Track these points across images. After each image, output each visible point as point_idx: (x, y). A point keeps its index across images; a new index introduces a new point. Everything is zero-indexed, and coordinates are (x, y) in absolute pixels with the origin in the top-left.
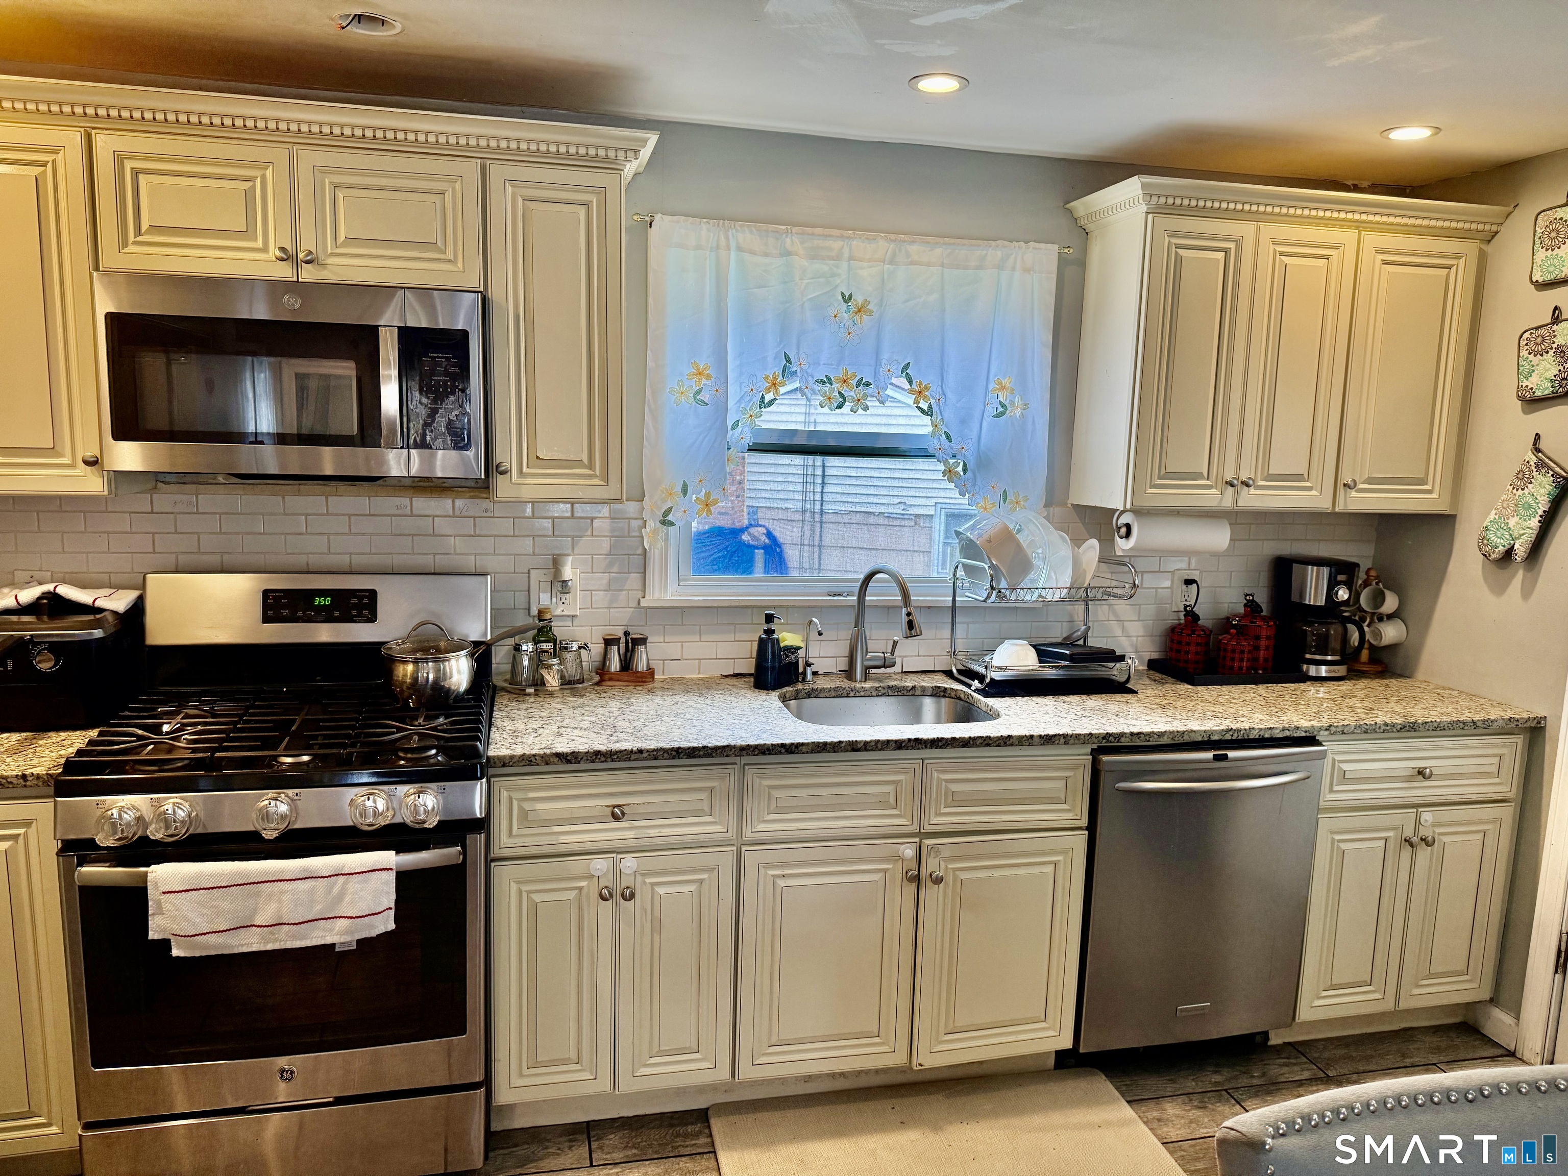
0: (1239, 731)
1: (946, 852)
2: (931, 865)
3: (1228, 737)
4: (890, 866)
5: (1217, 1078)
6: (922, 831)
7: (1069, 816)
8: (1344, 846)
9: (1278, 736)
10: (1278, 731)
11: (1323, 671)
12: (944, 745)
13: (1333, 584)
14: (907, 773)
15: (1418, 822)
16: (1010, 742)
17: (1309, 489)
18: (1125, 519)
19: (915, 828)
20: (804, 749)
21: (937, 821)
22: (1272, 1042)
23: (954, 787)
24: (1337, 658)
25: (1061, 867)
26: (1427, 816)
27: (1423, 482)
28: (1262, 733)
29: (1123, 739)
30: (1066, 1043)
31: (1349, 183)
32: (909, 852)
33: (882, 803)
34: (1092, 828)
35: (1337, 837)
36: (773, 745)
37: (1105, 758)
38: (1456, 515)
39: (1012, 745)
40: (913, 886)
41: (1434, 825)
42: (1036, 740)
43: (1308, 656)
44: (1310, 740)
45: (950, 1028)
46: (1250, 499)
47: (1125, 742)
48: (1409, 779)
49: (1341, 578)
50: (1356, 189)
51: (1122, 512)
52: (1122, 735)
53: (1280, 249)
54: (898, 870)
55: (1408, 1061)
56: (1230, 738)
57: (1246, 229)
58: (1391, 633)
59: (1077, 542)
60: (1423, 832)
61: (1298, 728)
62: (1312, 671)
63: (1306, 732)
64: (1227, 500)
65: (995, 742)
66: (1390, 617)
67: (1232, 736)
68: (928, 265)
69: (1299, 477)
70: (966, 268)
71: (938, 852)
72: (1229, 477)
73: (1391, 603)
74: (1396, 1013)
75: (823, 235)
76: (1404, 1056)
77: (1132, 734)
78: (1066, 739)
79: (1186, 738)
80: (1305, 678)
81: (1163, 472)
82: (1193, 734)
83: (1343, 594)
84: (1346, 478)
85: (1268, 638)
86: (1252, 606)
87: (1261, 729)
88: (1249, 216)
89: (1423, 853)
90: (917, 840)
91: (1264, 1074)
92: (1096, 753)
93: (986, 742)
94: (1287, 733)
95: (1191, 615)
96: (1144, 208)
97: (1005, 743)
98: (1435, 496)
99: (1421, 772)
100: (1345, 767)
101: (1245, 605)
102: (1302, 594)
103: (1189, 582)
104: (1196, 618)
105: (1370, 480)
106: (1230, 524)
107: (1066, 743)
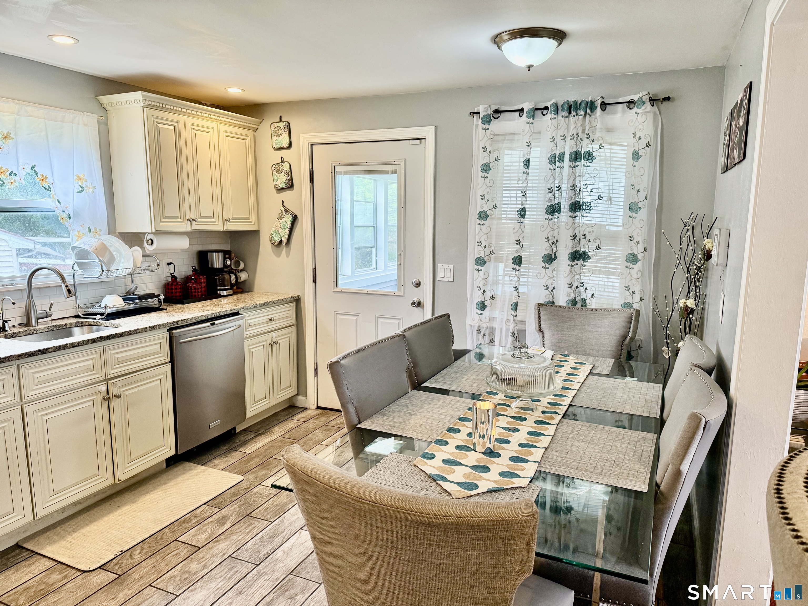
0: (216, 313)
1: (119, 384)
2: (115, 391)
3: (213, 316)
4: (95, 397)
5: (226, 448)
6: (107, 378)
7: (163, 358)
8: (252, 350)
9: (229, 313)
10: (229, 311)
11: (225, 293)
12: (112, 338)
13: (225, 259)
14: (96, 354)
15: (272, 337)
17: (215, 222)
18: (151, 236)
19: (104, 378)
20: (50, 350)
21: (112, 372)
22: (238, 431)
23: (117, 356)
24: (229, 287)
25: (162, 380)
26: (274, 334)
27: (248, 218)
29: (179, 323)
30: (173, 452)
31: (203, 102)
32: (104, 388)
33: (88, 370)
34: (172, 362)
35: (250, 347)
36: (34, 351)
37: (175, 331)
38: (259, 231)
39: (139, 332)
40: (107, 402)
41: (276, 337)
42: (148, 328)
43: (218, 288)
44: (237, 314)
45: (129, 461)
46: (196, 227)
47: (180, 324)
48: (267, 323)
49: (227, 256)
50: (206, 105)
51: (149, 234)
52: (178, 321)
53: (193, 127)
54: (98, 398)
55: (280, 421)
57: (180, 118)
58: (243, 276)
60: (274, 340)
62: (222, 293)
63: (234, 311)
66: (242, 270)
68: (38, 117)
69: (210, 217)
70: (56, 121)
71: (116, 385)
72: (188, 217)
73: (242, 266)
74: (274, 406)
76: (278, 420)
77: (182, 320)
78: (159, 327)
79: (200, 319)
80: (220, 296)
81: (164, 216)
82: (202, 317)
83: (229, 262)
84: (226, 218)
85: (204, 283)
86: (195, 271)
87: (223, 312)
88: (179, 113)
89: (275, 347)
90: (106, 382)
91: (240, 441)
92: (170, 330)
93: (129, 333)
94: (231, 312)
95: (173, 277)
96: (142, 105)
97: (137, 332)
98: (253, 223)
99: (270, 320)
100: (249, 321)
101: (193, 271)
102: (212, 264)
103: (169, 264)
104: (176, 278)
105: (234, 218)
106: (189, 238)
107: (159, 328)
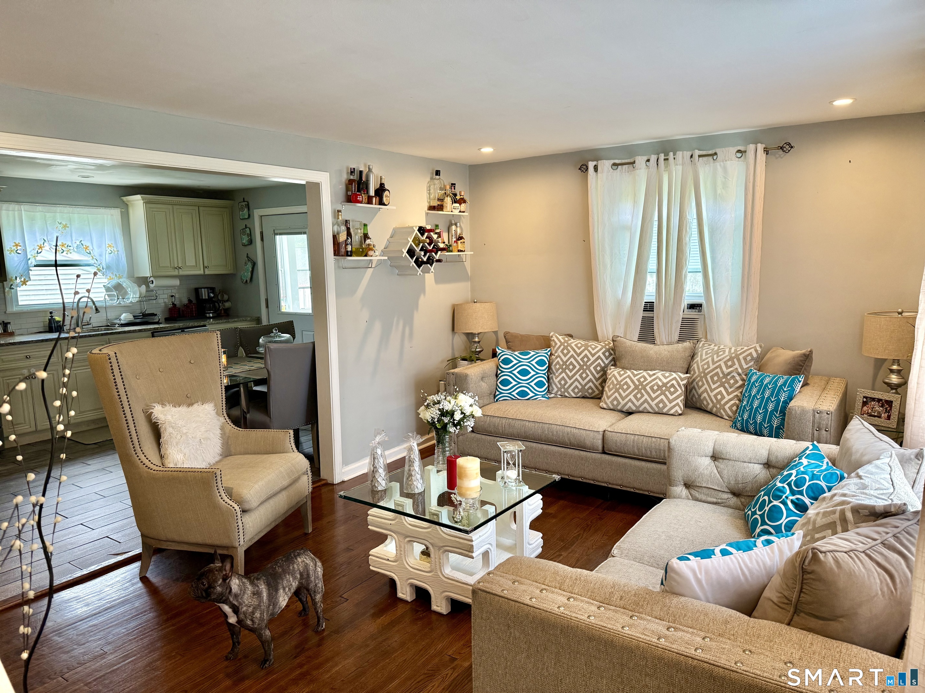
11: (211, 315)
13: (209, 293)
17: (197, 269)
18: (152, 279)
24: (214, 312)
27: (225, 266)
29: (159, 329)
38: (236, 274)
43: (206, 312)
44: (204, 326)
46: (182, 273)
49: (211, 291)
51: (151, 277)
53: (179, 211)
57: (170, 207)
58: (227, 305)
59: (140, 286)
62: (208, 316)
64: (176, 273)
66: (227, 301)
69: (194, 266)
72: (176, 267)
73: (226, 297)
77: (160, 327)
80: (207, 318)
81: (159, 266)
83: (212, 295)
84: (206, 265)
85: (195, 308)
86: (190, 301)
88: (170, 204)
95: (174, 305)
96: (143, 202)
98: (229, 269)
101: (188, 301)
102: (202, 296)
103: (172, 296)
105: (213, 266)
106: (179, 279)
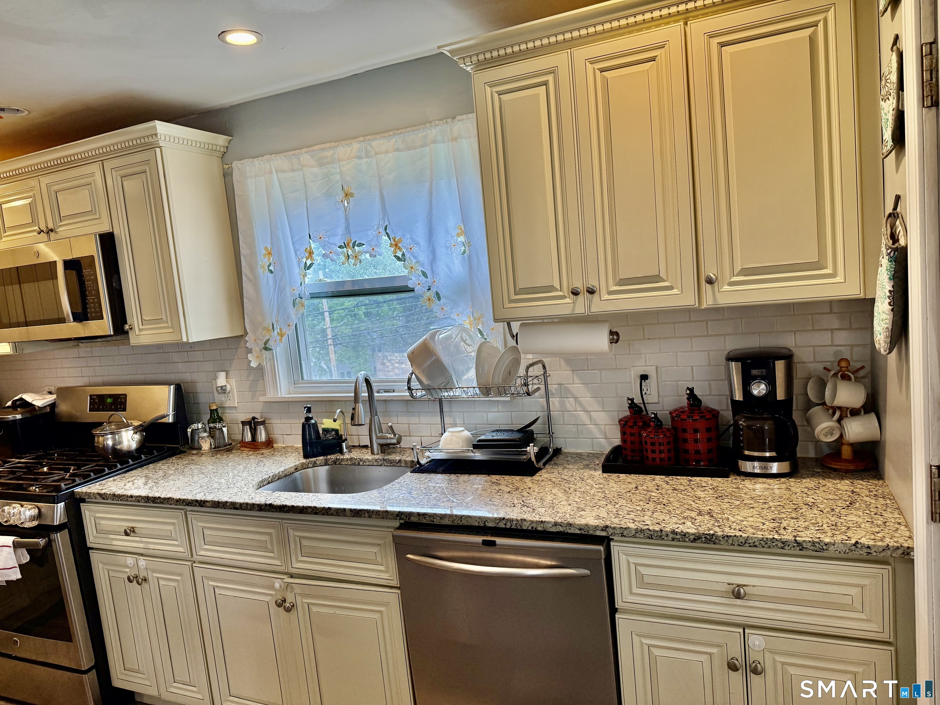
0: (511, 520)
3: (502, 525)
6: (289, 571)
7: (384, 576)
9: (551, 530)
10: (550, 526)
12: (287, 510)
16: (331, 512)
17: (670, 288)
20: (208, 504)
24: (774, 454)
27: (816, 266)
28: (534, 525)
36: (192, 500)
42: (348, 513)
56: (504, 526)
61: (571, 525)
63: (580, 529)
65: (321, 511)
67: (506, 524)
68: (387, 152)
70: (415, 148)
71: (293, 589)
75: (320, 149)
79: (464, 522)
82: (469, 520)
87: (532, 522)
93: (314, 511)
94: (561, 529)
95: (634, 408)
97: (327, 513)
98: (838, 279)
104: (639, 410)
105: (746, 272)
107: (370, 517)
